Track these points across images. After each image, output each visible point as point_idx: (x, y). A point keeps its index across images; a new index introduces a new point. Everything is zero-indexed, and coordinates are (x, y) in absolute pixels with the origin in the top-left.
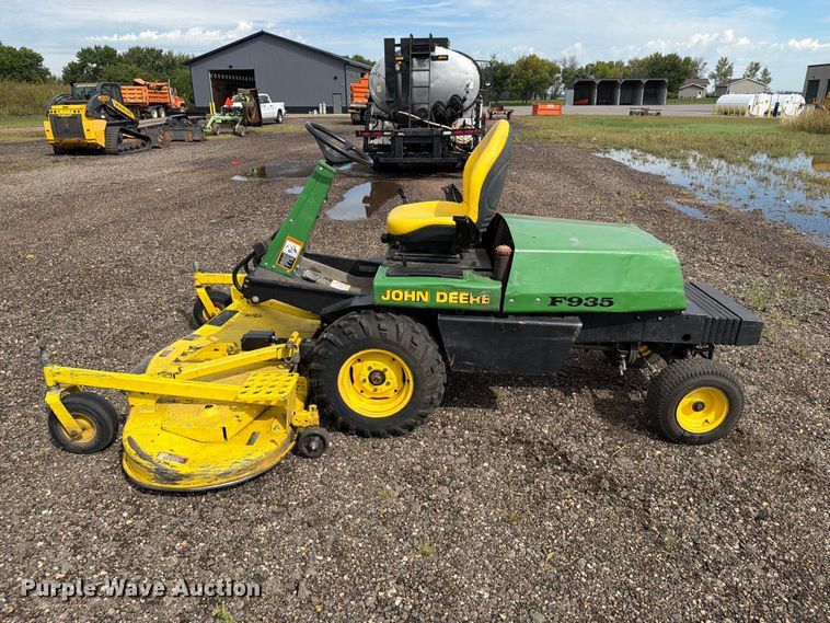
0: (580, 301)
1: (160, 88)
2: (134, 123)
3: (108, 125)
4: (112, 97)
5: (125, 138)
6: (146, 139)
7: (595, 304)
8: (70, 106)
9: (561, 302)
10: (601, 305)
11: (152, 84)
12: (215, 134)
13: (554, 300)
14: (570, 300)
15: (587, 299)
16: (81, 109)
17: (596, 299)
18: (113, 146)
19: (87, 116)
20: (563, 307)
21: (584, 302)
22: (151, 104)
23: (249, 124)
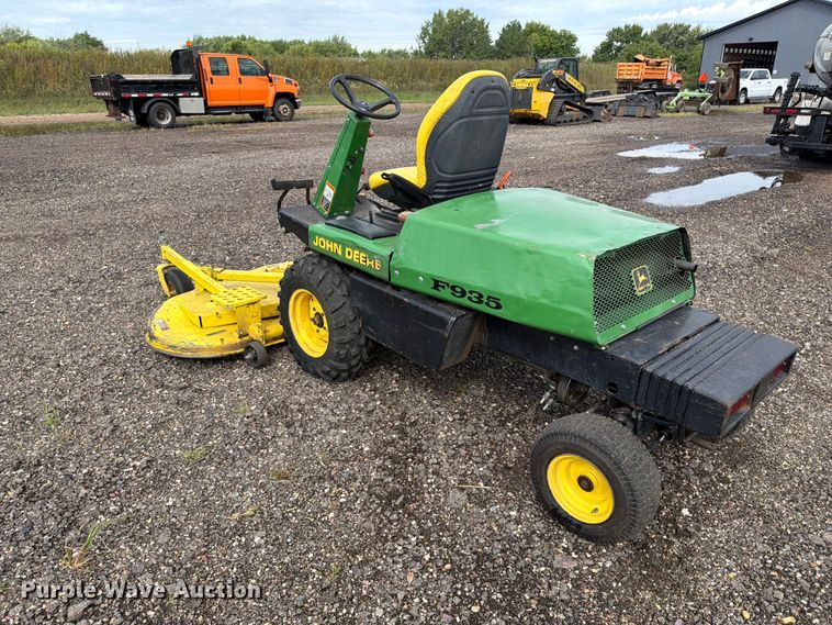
0: (463, 293)
1: (659, 64)
2: (583, 96)
3: (554, 98)
4: (567, 71)
5: (568, 110)
6: (590, 112)
7: (480, 302)
8: (527, 80)
9: (443, 287)
10: (487, 304)
11: (652, 61)
12: (678, 111)
13: (437, 284)
14: (453, 288)
15: (471, 292)
16: (534, 82)
17: (481, 296)
18: (553, 118)
19: (538, 89)
20: (446, 294)
21: (468, 295)
22: (645, 80)
23: (720, 102)
